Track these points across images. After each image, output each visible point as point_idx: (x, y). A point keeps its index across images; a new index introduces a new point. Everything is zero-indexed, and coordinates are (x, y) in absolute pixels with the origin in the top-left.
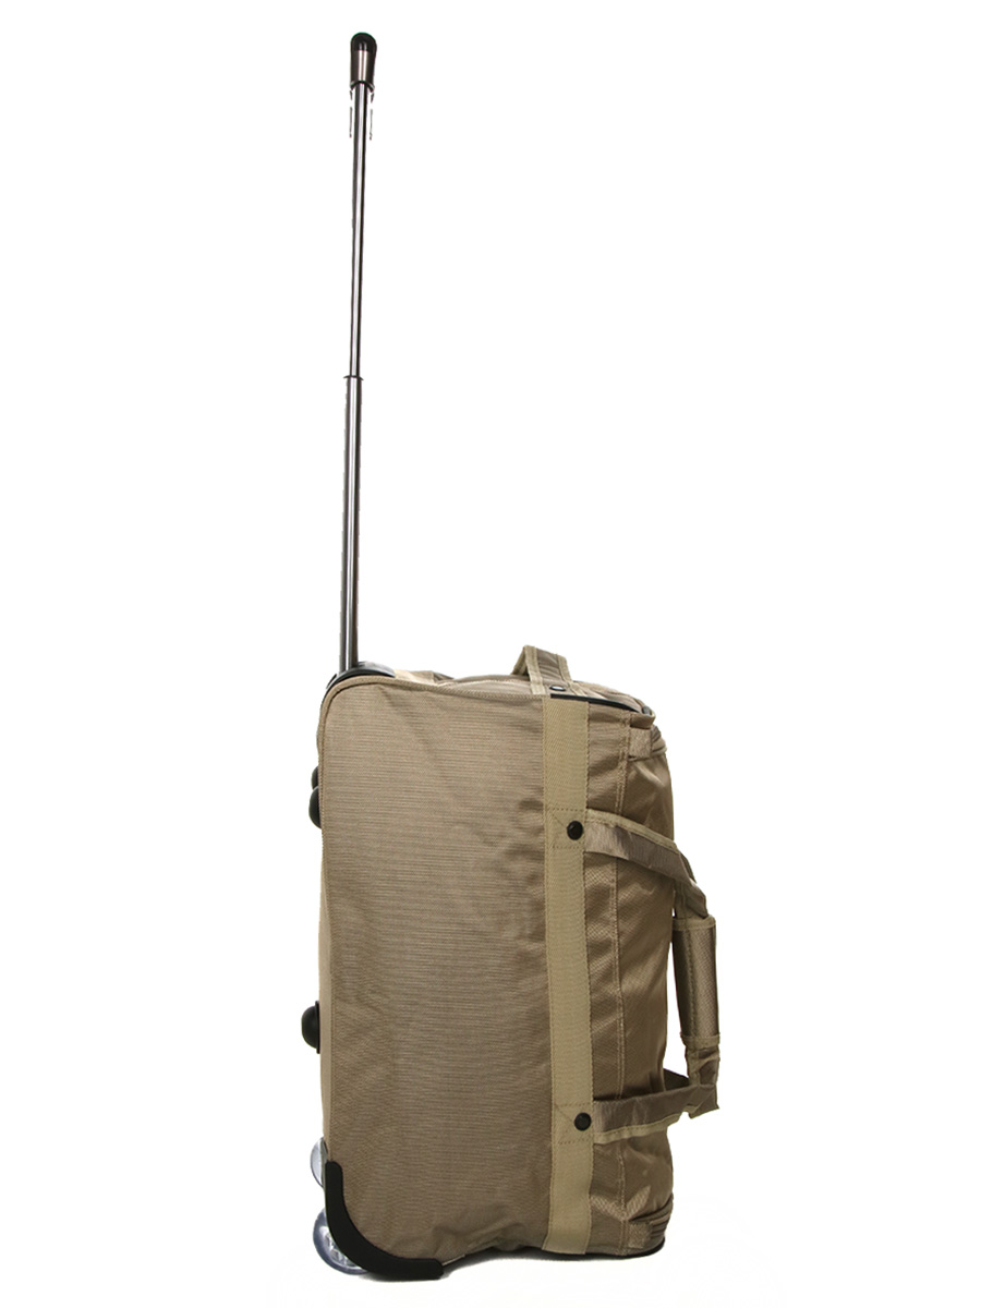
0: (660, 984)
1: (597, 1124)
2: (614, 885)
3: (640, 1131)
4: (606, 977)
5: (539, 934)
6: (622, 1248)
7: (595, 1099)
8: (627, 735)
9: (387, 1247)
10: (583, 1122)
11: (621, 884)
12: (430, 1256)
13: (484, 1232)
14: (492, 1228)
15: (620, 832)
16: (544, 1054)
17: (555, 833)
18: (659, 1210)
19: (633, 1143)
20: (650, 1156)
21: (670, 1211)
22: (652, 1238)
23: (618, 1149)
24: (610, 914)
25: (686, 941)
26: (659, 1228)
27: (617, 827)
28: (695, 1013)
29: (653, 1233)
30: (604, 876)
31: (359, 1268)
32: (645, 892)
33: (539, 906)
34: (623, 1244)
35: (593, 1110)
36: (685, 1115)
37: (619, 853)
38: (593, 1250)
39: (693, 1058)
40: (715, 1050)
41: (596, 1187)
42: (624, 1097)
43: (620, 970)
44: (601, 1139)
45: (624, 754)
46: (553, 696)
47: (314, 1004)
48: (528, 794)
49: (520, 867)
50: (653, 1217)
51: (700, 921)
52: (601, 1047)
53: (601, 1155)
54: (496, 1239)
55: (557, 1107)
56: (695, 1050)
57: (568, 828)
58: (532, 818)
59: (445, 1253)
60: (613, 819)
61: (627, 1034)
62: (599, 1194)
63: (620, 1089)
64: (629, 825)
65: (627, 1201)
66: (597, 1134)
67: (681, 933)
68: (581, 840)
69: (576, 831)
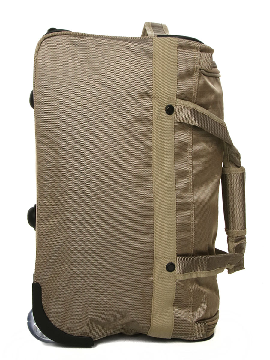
0: (214, 199)
1: (178, 269)
2: (190, 141)
3: (202, 275)
4: (186, 190)
5: (148, 165)
6: (191, 336)
7: (178, 256)
8: (198, 56)
9: (64, 329)
10: (171, 267)
11: (195, 142)
12: (87, 336)
13: (116, 324)
14: (120, 323)
15: (195, 112)
16: (150, 230)
17: (159, 111)
18: (211, 317)
19: (198, 281)
20: (207, 289)
21: (217, 318)
22: (207, 332)
23: (190, 284)
24: (188, 156)
25: (229, 179)
26: (211, 327)
27: (193, 109)
28: (233, 218)
29: (208, 329)
30: (185, 136)
31: (49, 340)
32: (207, 147)
33: (149, 149)
34: (192, 334)
35: (177, 261)
36: (226, 271)
37: (194, 123)
38: (175, 337)
39: (231, 242)
40: (243, 238)
41: (178, 303)
42: (193, 256)
43: (193, 188)
44: (181, 277)
45: (197, 68)
46: (159, 36)
47: (34, 206)
48: (144, 89)
49: (139, 128)
50: (208, 321)
51: (237, 169)
52: (182, 228)
53: (181, 286)
54: (123, 328)
55: (156, 258)
56: (233, 237)
57: (166, 108)
58: (146, 102)
59: (95, 334)
60: (191, 105)
61: (196, 222)
62: (178, 307)
63: (191, 251)
64: (199, 109)
65: (193, 311)
66: (178, 274)
67: (226, 175)
68: (173, 115)
69: (170, 110)
